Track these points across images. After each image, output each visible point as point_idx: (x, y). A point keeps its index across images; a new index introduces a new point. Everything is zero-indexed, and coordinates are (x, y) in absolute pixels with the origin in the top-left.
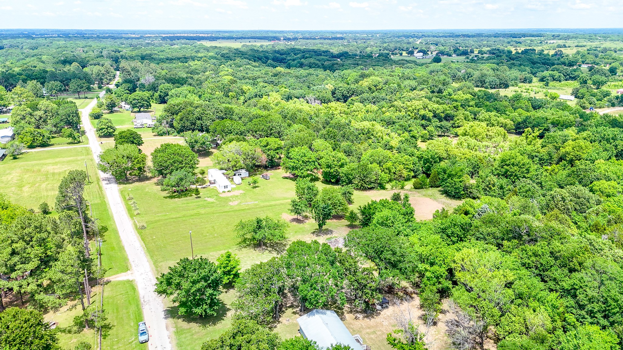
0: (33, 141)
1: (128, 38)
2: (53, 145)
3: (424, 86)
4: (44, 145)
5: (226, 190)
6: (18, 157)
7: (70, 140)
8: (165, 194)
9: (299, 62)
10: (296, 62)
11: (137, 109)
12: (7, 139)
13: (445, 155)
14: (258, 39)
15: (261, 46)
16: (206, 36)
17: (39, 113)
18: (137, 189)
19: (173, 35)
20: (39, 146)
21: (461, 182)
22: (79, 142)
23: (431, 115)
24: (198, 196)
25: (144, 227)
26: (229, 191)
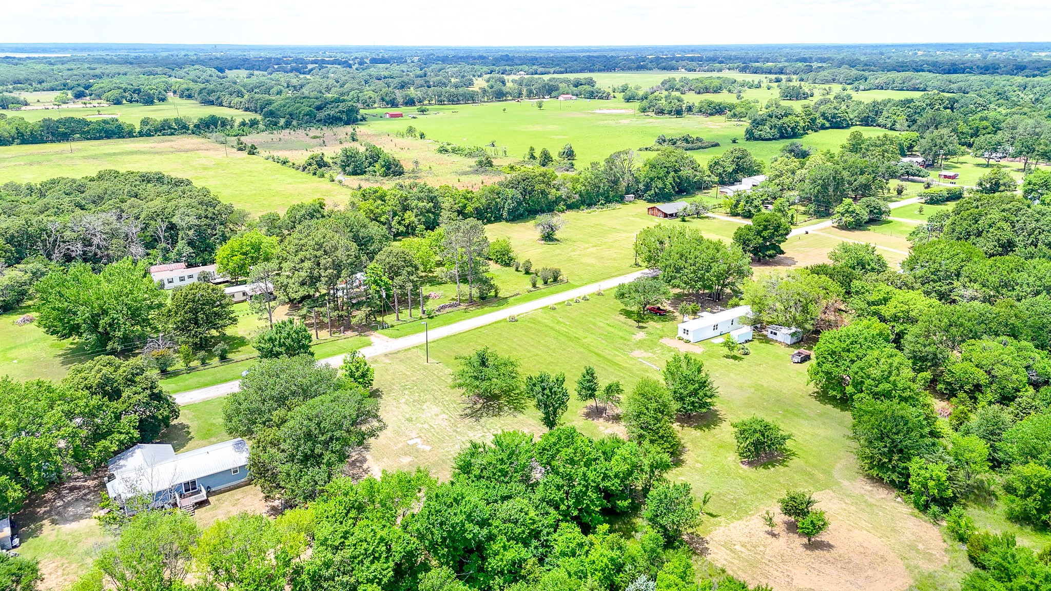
5: (685, 337)
24: (641, 324)
25: (513, 320)
26: (688, 342)
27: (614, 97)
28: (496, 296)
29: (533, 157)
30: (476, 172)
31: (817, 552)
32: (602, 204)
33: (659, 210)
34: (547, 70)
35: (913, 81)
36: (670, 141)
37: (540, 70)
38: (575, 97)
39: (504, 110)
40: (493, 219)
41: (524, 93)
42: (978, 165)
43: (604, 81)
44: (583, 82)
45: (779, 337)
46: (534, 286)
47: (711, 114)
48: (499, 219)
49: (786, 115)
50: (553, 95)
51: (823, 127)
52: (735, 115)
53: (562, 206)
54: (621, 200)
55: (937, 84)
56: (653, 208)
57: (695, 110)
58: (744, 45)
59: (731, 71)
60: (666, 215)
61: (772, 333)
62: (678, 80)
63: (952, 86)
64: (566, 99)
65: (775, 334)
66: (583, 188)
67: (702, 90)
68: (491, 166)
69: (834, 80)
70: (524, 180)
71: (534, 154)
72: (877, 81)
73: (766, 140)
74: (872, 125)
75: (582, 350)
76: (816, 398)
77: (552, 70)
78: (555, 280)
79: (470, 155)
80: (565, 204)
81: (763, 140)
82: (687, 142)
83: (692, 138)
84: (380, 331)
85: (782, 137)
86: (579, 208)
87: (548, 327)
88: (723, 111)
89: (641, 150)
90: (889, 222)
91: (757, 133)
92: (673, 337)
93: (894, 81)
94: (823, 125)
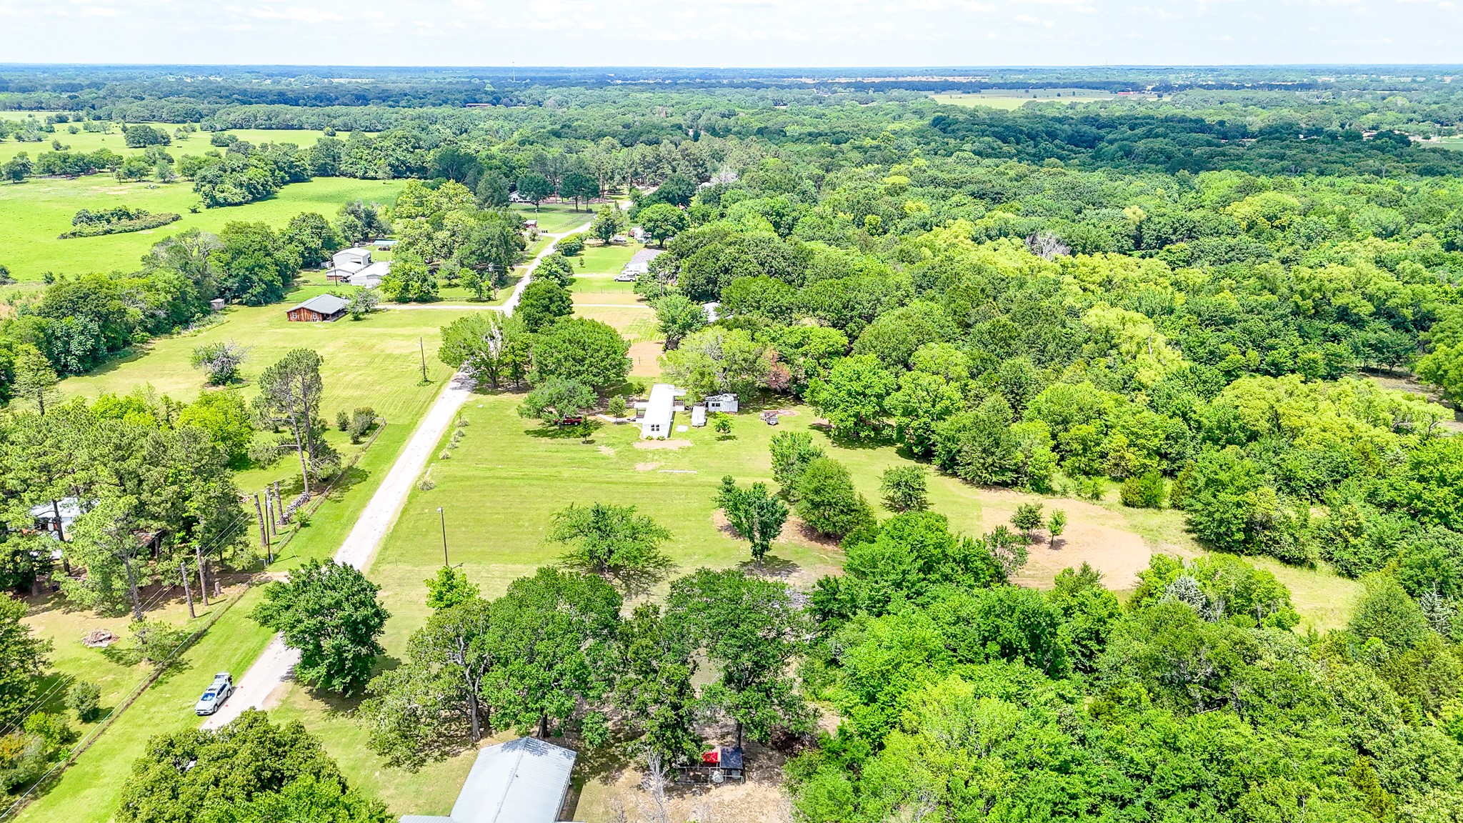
0: (406, 288)
1: (789, 87)
2: (442, 300)
3: (1427, 227)
4: (424, 299)
5: (655, 434)
6: (361, 316)
7: (472, 293)
8: (535, 424)
9: (1121, 148)
10: (1115, 147)
11: (657, 242)
12: (376, 281)
13: (1263, 425)
14: (1089, 88)
15: (1072, 106)
16: (964, 81)
17: (442, 235)
18: (494, 408)
19: (894, 79)
20: (415, 300)
21: (1238, 505)
22: (490, 299)
23: (1366, 308)
24: (588, 438)
25: (427, 486)
26: (662, 439)
32: (199, 319)
33: (308, 311)
36: (98, 218)
45: (723, 408)
46: (356, 441)
49: (245, 167)
51: (286, 183)
52: (131, 174)
53: (139, 333)
54: (210, 308)
56: (297, 311)
60: (325, 317)
61: (713, 405)
66: (167, 297)
72: (232, 118)
73: (236, 204)
74: (333, 175)
78: (373, 426)
80: (146, 329)
81: (230, 204)
82: (129, 217)
83: (132, 211)
84: (269, 568)
85: (255, 199)
86: (168, 332)
87: (488, 478)
88: (89, 169)
89: (64, 237)
90: (574, 280)
91: (219, 196)
92: (638, 439)
93: (255, 118)
94: (283, 178)
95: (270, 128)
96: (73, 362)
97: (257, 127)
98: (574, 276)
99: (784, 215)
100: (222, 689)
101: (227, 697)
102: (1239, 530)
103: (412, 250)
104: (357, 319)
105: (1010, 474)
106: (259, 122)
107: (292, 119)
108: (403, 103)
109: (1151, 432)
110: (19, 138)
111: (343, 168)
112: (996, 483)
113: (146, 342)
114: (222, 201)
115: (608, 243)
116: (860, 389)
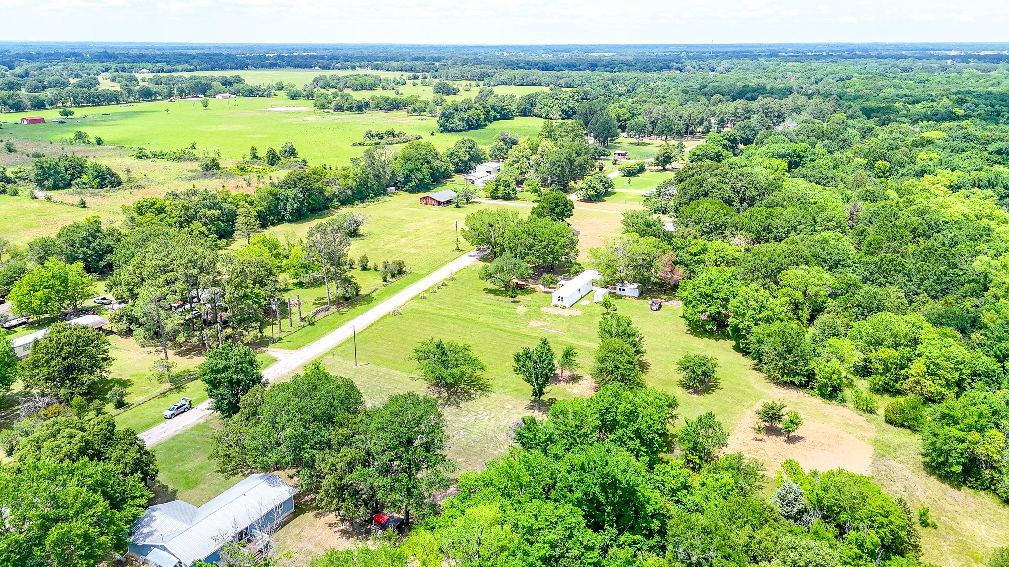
0: (496, 190)
2: (517, 199)
4: (504, 198)
5: (560, 303)
6: (461, 205)
7: (536, 197)
17: (536, 157)
20: (498, 198)
21: (962, 441)
24: (515, 299)
25: (396, 313)
26: (564, 307)
27: (275, 95)
28: (357, 295)
29: (255, 157)
30: (205, 176)
31: (797, 444)
32: (372, 198)
33: (432, 199)
34: (174, 67)
35: (530, 78)
36: (377, 135)
37: (166, 68)
38: (233, 96)
39: (167, 110)
40: (275, 221)
41: (175, 91)
42: (632, 144)
43: (252, 78)
44: (232, 80)
45: (627, 293)
46: (385, 280)
47: (390, 110)
48: (281, 220)
49: (469, 108)
50: (208, 93)
51: (495, 119)
52: (415, 110)
53: (335, 202)
54: (384, 192)
55: (549, 79)
56: (425, 198)
57: (372, 105)
58: (351, 45)
59: (363, 69)
60: (440, 203)
61: (620, 289)
62: (328, 77)
63: (560, 81)
64: (225, 98)
65: (624, 290)
66: (355, 183)
67: (358, 87)
68: (219, 168)
69: (463, 77)
70: (300, 179)
71: (257, 154)
72: (502, 78)
73: (458, 131)
74: (530, 115)
75: (486, 329)
76: (691, 334)
77: (180, 68)
78: (400, 272)
79: (180, 158)
80: (339, 201)
81: (454, 131)
82: (394, 136)
83: (396, 132)
84: (271, 345)
85: (470, 129)
86: (352, 204)
87: (434, 314)
88: (398, 106)
89: (354, 145)
90: (615, 193)
91: (449, 126)
92: (549, 305)
93: (515, 78)
94: (495, 116)
95: (522, 85)
96: (287, 215)
97: (515, 84)
98: (615, 191)
99: (803, 157)
100: (181, 407)
101: (184, 412)
102: (958, 463)
103: (515, 166)
104: (458, 207)
105: (801, 378)
106: (517, 81)
107: (536, 79)
108: (616, 69)
109: (952, 366)
110: (383, 88)
111: (536, 111)
112: (786, 383)
113: (338, 209)
114: (450, 129)
115: (665, 170)
116: (709, 292)
